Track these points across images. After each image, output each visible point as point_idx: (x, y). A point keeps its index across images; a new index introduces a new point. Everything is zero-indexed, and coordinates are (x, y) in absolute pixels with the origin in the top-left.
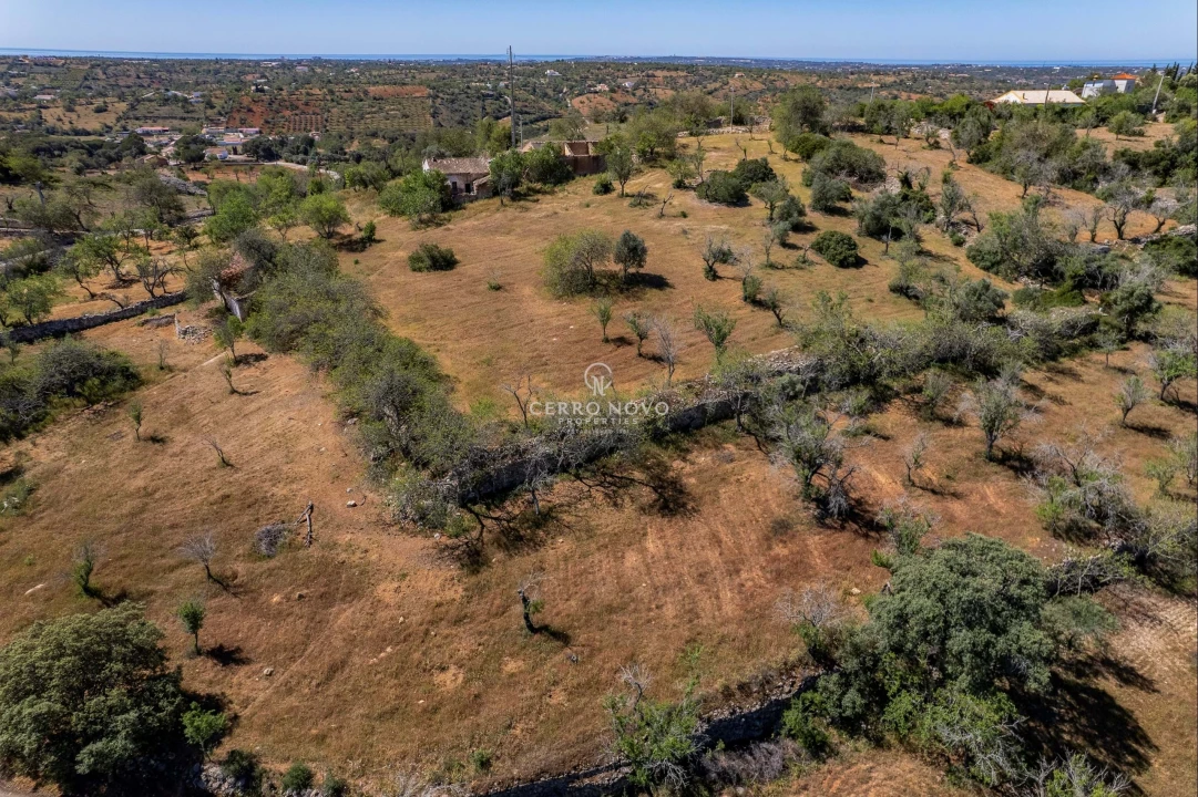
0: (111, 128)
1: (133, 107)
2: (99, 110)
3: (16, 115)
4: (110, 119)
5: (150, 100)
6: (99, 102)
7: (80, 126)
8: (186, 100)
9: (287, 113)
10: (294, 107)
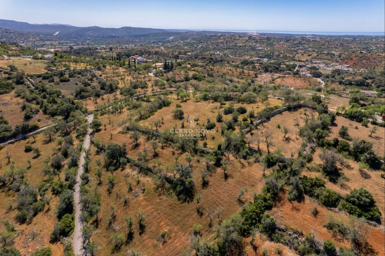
0: (308, 60)
1: (318, 55)
2: (309, 56)
3: (290, 55)
4: (309, 58)
5: (324, 54)
6: (310, 53)
7: (300, 59)
8: (334, 54)
9: (365, 61)
10: (369, 59)
